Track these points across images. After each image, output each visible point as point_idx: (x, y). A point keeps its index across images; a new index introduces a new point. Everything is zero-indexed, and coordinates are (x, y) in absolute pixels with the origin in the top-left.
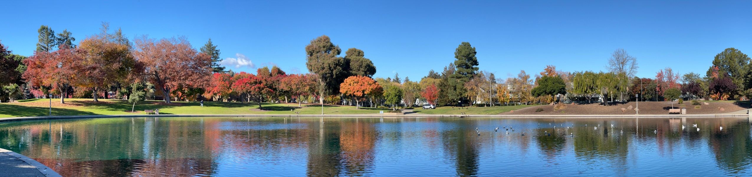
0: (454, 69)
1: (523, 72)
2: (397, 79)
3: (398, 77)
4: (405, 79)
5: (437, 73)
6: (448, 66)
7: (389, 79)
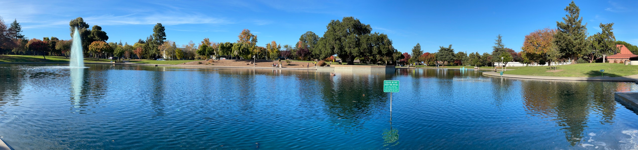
0: (153, 39)
1: (191, 41)
2: (121, 43)
3: (122, 42)
4: (125, 43)
5: (143, 40)
6: (149, 37)
7: (116, 43)
